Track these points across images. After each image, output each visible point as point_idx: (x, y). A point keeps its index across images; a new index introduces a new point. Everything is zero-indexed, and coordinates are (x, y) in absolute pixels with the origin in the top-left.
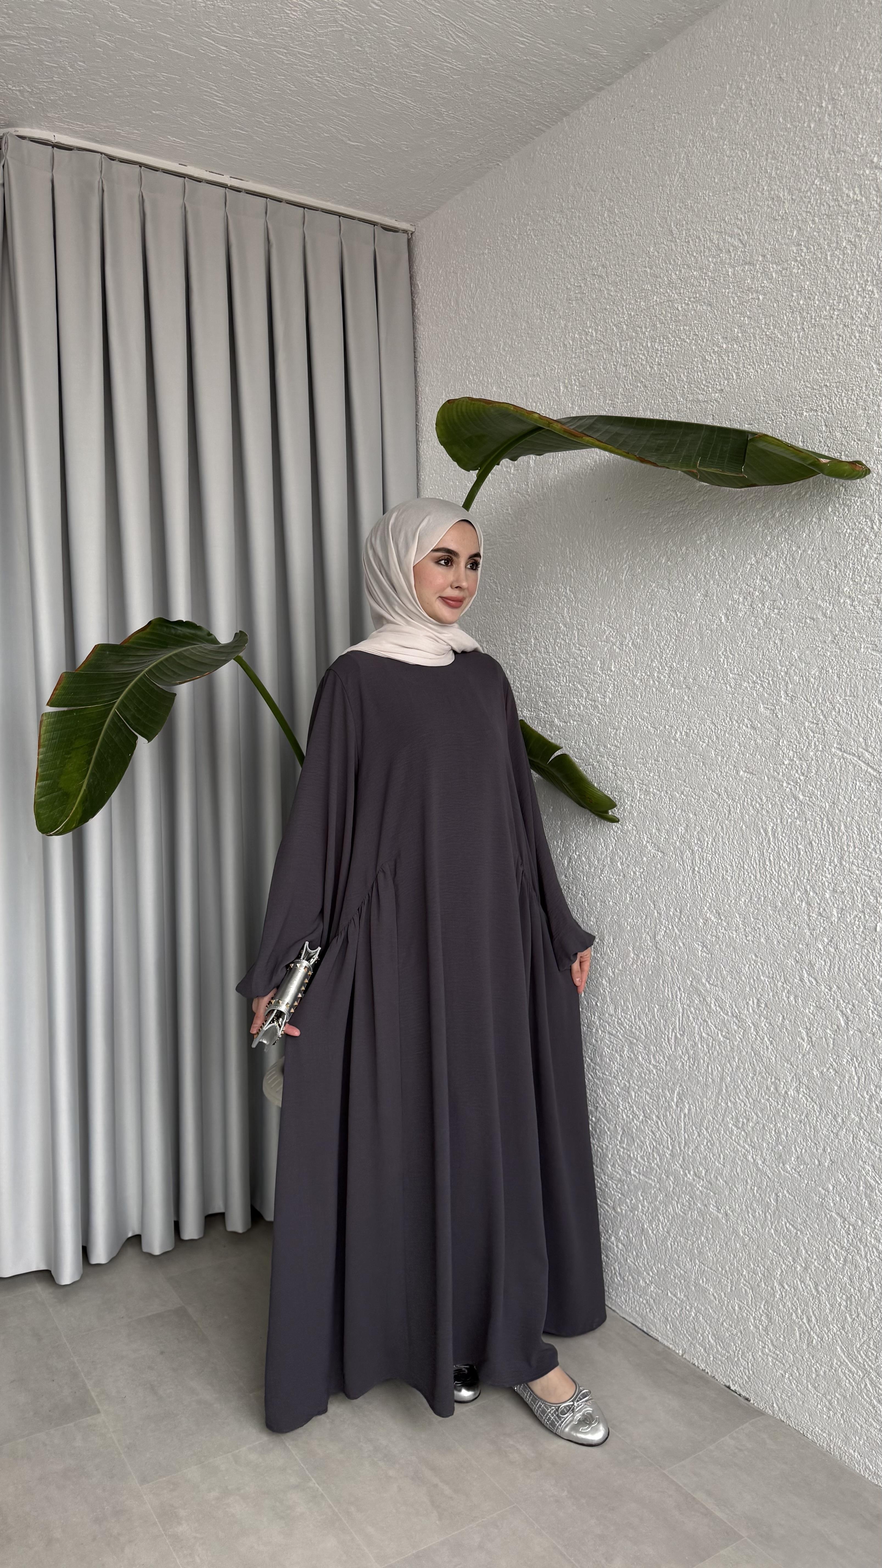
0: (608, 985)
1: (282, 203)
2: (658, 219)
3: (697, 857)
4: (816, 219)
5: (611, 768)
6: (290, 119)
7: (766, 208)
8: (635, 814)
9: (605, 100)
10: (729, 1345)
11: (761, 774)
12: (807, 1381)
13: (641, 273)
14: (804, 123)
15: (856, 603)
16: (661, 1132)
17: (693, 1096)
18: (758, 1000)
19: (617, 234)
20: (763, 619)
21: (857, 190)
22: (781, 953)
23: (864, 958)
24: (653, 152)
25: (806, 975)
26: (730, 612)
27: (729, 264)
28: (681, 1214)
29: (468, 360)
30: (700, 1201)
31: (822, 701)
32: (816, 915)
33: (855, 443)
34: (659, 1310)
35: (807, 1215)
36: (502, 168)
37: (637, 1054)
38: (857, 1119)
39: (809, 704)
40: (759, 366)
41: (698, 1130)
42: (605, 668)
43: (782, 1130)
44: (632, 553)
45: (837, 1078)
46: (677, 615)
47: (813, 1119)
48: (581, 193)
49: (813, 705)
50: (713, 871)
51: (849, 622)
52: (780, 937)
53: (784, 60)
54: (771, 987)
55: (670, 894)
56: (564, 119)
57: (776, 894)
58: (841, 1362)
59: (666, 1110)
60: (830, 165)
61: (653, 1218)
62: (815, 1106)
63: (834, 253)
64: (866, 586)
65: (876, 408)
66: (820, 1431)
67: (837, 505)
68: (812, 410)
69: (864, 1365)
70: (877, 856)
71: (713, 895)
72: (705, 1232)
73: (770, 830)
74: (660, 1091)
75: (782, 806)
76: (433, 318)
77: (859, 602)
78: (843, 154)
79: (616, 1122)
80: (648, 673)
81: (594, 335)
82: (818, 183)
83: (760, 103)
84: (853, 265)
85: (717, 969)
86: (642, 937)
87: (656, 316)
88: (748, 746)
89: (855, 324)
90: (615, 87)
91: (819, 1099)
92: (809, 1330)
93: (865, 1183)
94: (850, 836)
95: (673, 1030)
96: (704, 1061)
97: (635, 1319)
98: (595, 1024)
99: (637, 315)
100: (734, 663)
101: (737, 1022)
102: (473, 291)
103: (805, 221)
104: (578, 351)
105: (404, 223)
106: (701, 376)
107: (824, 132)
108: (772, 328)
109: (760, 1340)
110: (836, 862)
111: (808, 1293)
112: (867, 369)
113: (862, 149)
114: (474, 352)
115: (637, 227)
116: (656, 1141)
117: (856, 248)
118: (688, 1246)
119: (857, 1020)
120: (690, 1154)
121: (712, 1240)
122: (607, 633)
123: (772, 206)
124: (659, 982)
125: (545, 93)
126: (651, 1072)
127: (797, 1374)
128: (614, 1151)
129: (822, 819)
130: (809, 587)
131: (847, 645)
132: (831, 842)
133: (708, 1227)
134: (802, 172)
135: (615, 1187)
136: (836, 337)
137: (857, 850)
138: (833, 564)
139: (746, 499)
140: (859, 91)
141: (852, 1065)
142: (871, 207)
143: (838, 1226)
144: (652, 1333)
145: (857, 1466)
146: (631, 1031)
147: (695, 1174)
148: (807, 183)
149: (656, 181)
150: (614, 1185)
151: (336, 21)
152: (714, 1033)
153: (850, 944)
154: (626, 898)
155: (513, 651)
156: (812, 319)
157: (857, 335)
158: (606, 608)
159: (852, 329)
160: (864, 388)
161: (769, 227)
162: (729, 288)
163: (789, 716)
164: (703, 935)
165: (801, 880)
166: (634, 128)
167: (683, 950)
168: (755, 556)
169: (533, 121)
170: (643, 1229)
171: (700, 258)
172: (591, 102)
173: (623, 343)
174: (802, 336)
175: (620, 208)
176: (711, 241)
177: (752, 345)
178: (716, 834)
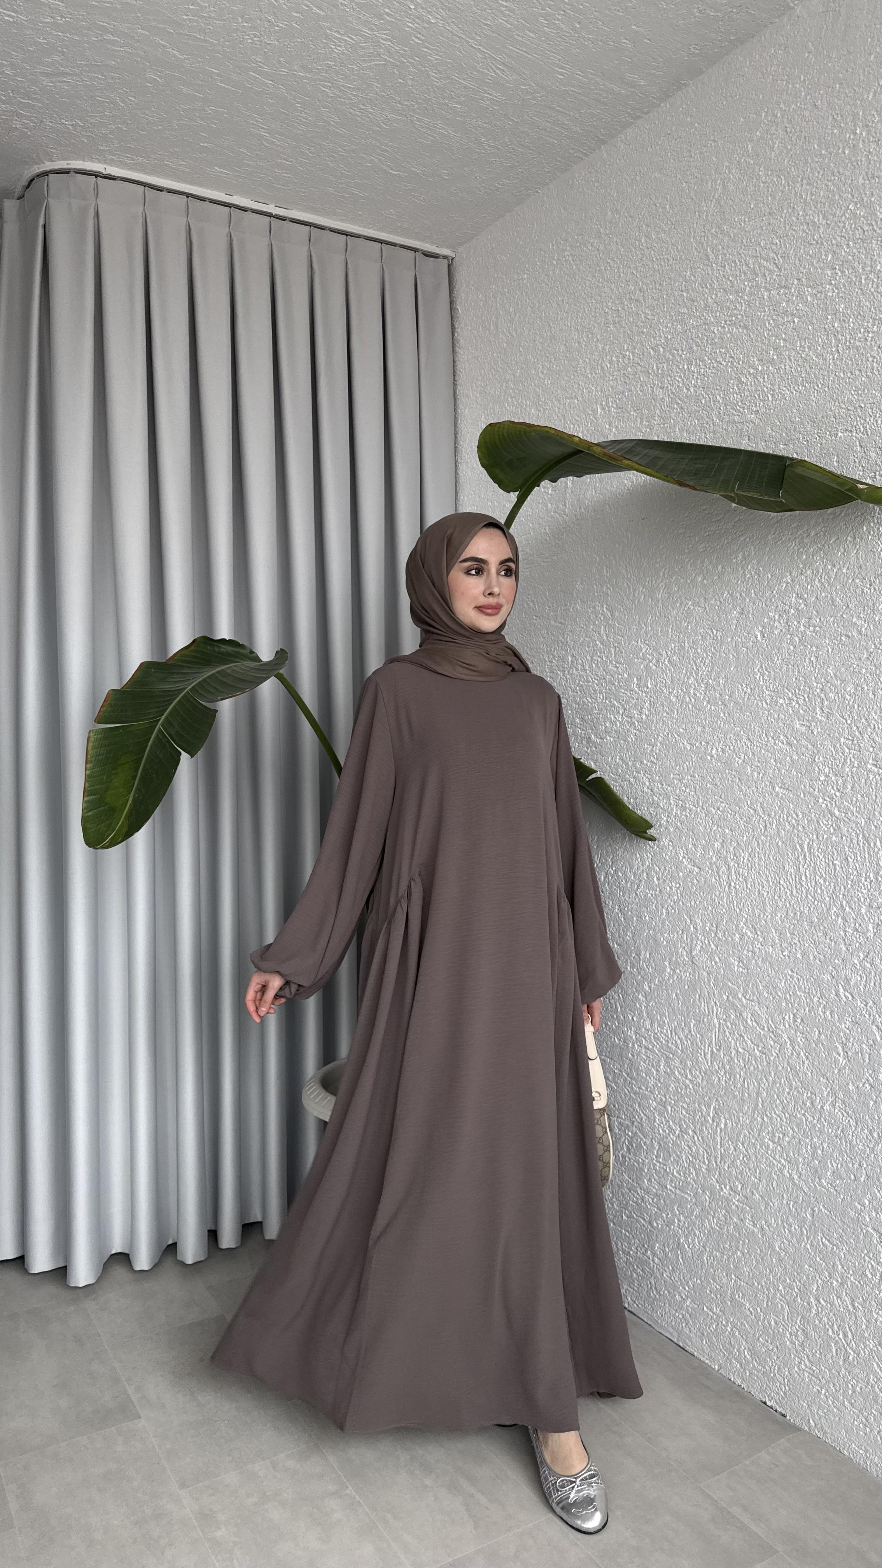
0: (644, 999)
1: (324, 231)
2: (694, 244)
3: (733, 872)
4: (851, 243)
5: (647, 784)
6: (334, 149)
7: (801, 233)
8: (672, 830)
9: (642, 127)
10: (766, 1361)
11: (797, 790)
12: (843, 1397)
13: (678, 297)
14: (839, 149)
16: (697, 1147)
17: (729, 1111)
18: (794, 1015)
19: (654, 259)
20: (798, 637)
22: (817, 969)
24: (690, 179)
25: (842, 990)
26: (765, 630)
27: (765, 287)
28: (717, 1228)
29: (507, 383)
30: (736, 1216)
31: (858, 717)
32: (852, 930)
34: (695, 1325)
35: (843, 1231)
36: (541, 195)
37: (674, 1068)
39: (844, 721)
40: (794, 387)
41: (734, 1145)
42: (642, 685)
43: (818, 1144)
44: (669, 571)
46: (713, 633)
47: (849, 1134)
48: (619, 218)
49: (849, 722)
50: (749, 886)
52: (816, 953)
53: (819, 87)
54: (807, 1001)
55: (706, 909)
56: (602, 146)
57: (812, 909)
59: (702, 1125)
60: (864, 190)
61: (689, 1232)
62: (851, 1120)
63: (868, 277)
66: (856, 1448)
67: (872, 525)
68: (846, 430)
71: (749, 910)
72: (741, 1246)
73: (806, 846)
74: (697, 1105)
75: (818, 821)
76: (472, 341)
79: (653, 1136)
80: (685, 690)
81: (631, 358)
82: (853, 208)
83: (795, 130)
85: (753, 984)
86: (678, 952)
87: (692, 339)
88: (783, 763)
90: (652, 115)
91: (855, 1114)
92: (846, 1346)
95: (709, 1045)
96: (740, 1076)
97: (671, 1334)
98: (631, 1038)
99: (674, 338)
100: (769, 680)
101: (773, 1036)
102: (512, 316)
103: (839, 245)
104: (615, 373)
105: (444, 249)
106: (737, 398)
107: (859, 158)
108: (807, 350)
109: (796, 1356)
110: (872, 878)
111: (844, 1309)
114: (514, 375)
115: (674, 252)
116: (692, 1156)
118: (724, 1261)
120: (726, 1168)
121: (748, 1255)
122: (644, 651)
123: (807, 231)
124: (695, 997)
125: (583, 122)
126: (688, 1087)
127: (834, 1390)
128: (650, 1166)
129: (858, 835)
130: (844, 605)
132: (867, 857)
133: (744, 1242)
134: (837, 197)
135: (651, 1202)
136: (871, 359)
138: (868, 582)
139: (781, 519)
143: (875, 1241)
144: (688, 1347)
146: (668, 1045)
147: (731, 1189)
148: (841, 208)
150: (650, 1199)
151: (379, 55)
152: (751, 1047)
154: (662, 913)
155: (551, 668)
156: (846, 341)
158: (643, 626)
161: (804, 251)
162: (765, 311)
163: (825, 732)
164: (739, 951)
165: (836, 896)
166: (671, 155)
167: (719, 964)
168: (791, 575)
169: (572, 149)
170: (679, 1244)
171: (735, 283)
172: (629, 130)
173: (660, 365)
174: (837, 359)
175: (658, 233)
176: (747, 265)
177: (787, 367)
178: (752, 849)
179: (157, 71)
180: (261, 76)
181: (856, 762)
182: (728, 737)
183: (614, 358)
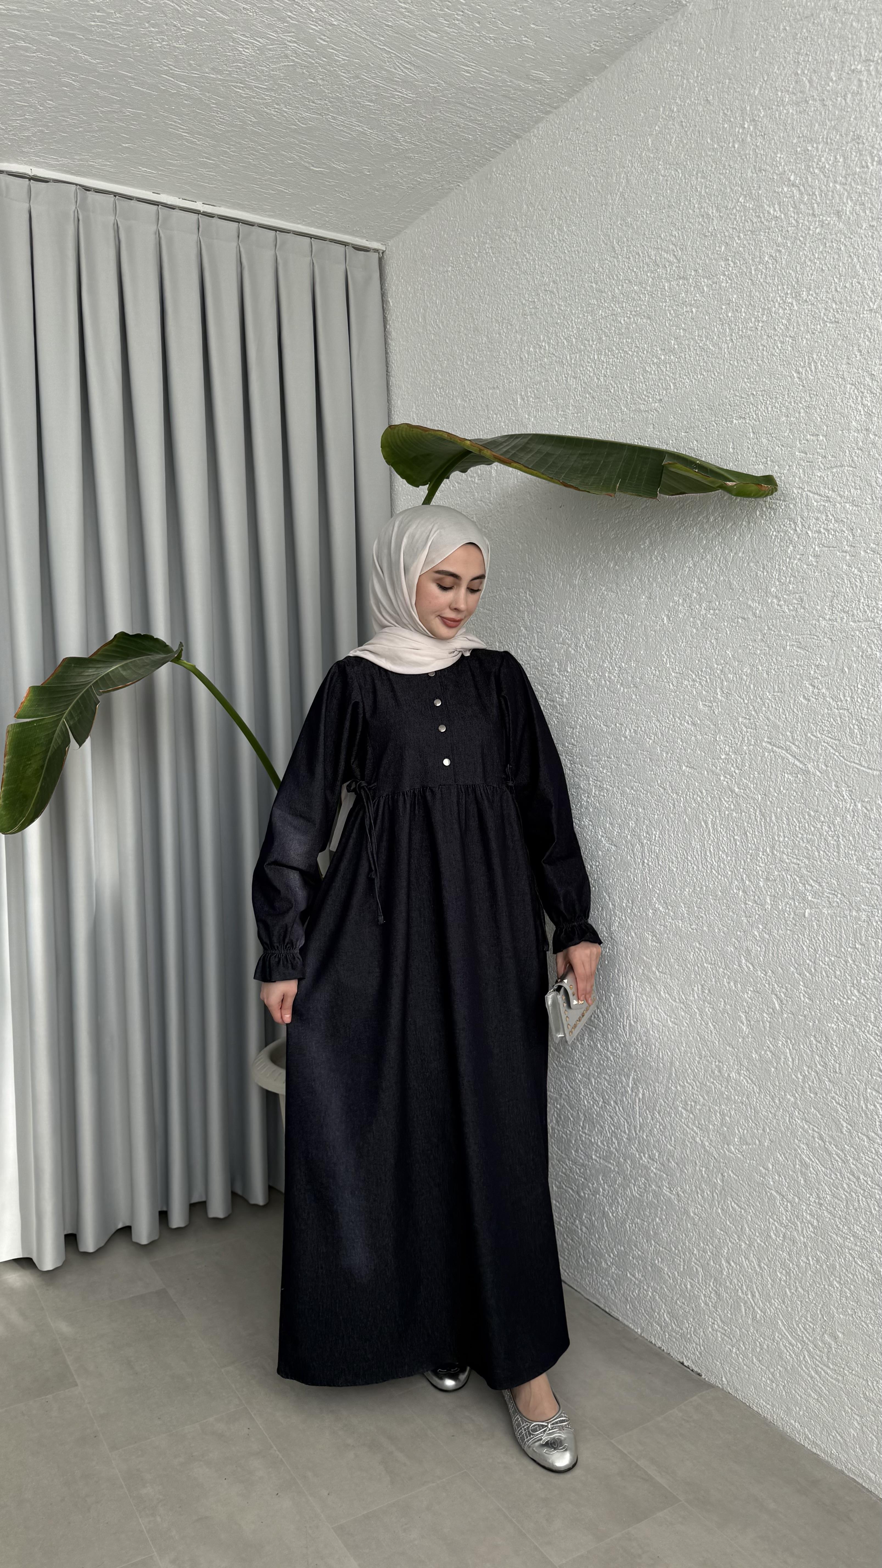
1: (254, 227)
2: (602, 236)
4: (741, 235)
6: (254, 148)
7: (697, 225)
8: (590, 810)
9: (553, 122)
10: (683, 1323)
11: (701, 769)
12: (752, 1355)
13: (588, 288)
14: (729, 143)
15: (782, 602)
16: (618, 1117)
18: (702, 986)
19: (566, 251)
20: (700, 620)
21: (777, 207)
22: (721, 941)
23: (795, 944)
24: (597, 172)
25: (744, 961)
26: (671, 614)
27: (666, 278)
28: (638, 1196)
30: (654, 1183)
31: (754, 697)
32: (752, 902)
33: (779, 449)
34: (620, 1290)
35: (750, 1194)
36: (463, 189)
37: (596, 1041)
38: (792, 1099)
39: (742, 701)
40: (693, 376)
41: (652, 1114)
42: (562, 669)
43: (726, 1111)
44: (584, 558)
45: (774, 1059)
46: (624, 617)
47: (753, 1100)
48: (534, 212)
49: (746, 701)
50: (660, 863)
51: (777, 621)
52: (720, 926)
53: (711, 83)
54: (713, 973)
55: (622, 886)
56: (517, 142)
57: (716, 883)
58: (782, 1335)
59: (623, 1095)
60: (752, 184)
61: (612, 1200)
62: (755, 1087)
63: (757, 268)
64: (791, 586)
65: (797, 415)
66: (764, 1403)
67: (764, 509)
68: (740, 417)
69: (803, 1338)
70: (804, 845)
71: (660, 885)
72: (659, 1213)
73: (710, 823)
74: (617, 1077)
75: (720, 799)
76: (403, 333)
77: (785, 602)
78: (764, 173)
79: (579, 1108)
80: (600, 674)
81: (547, 348)
82: (742, 201)
83: (690, 125)
84: (774, 279)
85: (665, 957)
87: (602, 330)
88: (689, 742)
89: (777, 335)
90: (561, 110)
91: (759, 1081)
92: (754, 1305)
93: (800, 1161)
94: (780, 826)
95: (627, 1018)
96: (655, 1046)
97: (598, 1300)
99: (585, 328)
100: (675, 662)
101: (684, 1008)
102: (439, 307)
103: (731, 237)
104: (533, 364)
105: (375, 243)
106: (642, 387)
107: (747, 152)
108: (704, 339)
110: (769, 852)
111: (752, 1269)
112: (789, 378)
113: (780, 167)
114: (441, 366)
115: (584, 244)
116: (614, 1126)
117: (777, 263)
118: (645, 1227)
119: (790, 1003)
120: (645, 1137)
121: (666, 1221)
123: (703, 223)
124: (614, 972)
125: (496, 117)
126: (609, 1059)
127: (744, 1348)
128: (577, 1137)
129: (756, 811)
130: (740, 589)
131: (775, 644)
132: (764, 832)
133: (662, 1209)
134: (729, 190)
135: (578, 1172)
136: (761, 348)
137: (786, 839)
138: (761, 565)
139: (683, 505)
140: (777, 112)
141: (787, 1047)
142: (789, 224)
143: (778, 1204)
144: (613, 1313)
145: (797, 1436)
147: (650, 1157)
148: (732, 201)
149: (599, 200)
150: (577, 1170)
151: (286, 56)
152: (664, 1019)
153: (782, 930)
156: (739, 330)
157: (779, 345)
158: (562, 611)
159: (775, 340)
160: (786, 396)
161: (700, 242)
162: (666, 302)
163: (725, 712)
164: (652, 925)
165: (737, 870)
166: (580, 149)
167: (636, 939)
168: (692, 560)
169: (488, 144)
170: (604, 1212)
171: (639, 274)
172: (541, 125)
173: (572, 356)
174: (731, 347)
175: (568, 226)
176: (649, 257)
177: (687, 356)
178: (663, 827)
179: (72, 75)
180: (173, 78)
181: (753, 740)
182: (640, 719)
183: (531, 349)
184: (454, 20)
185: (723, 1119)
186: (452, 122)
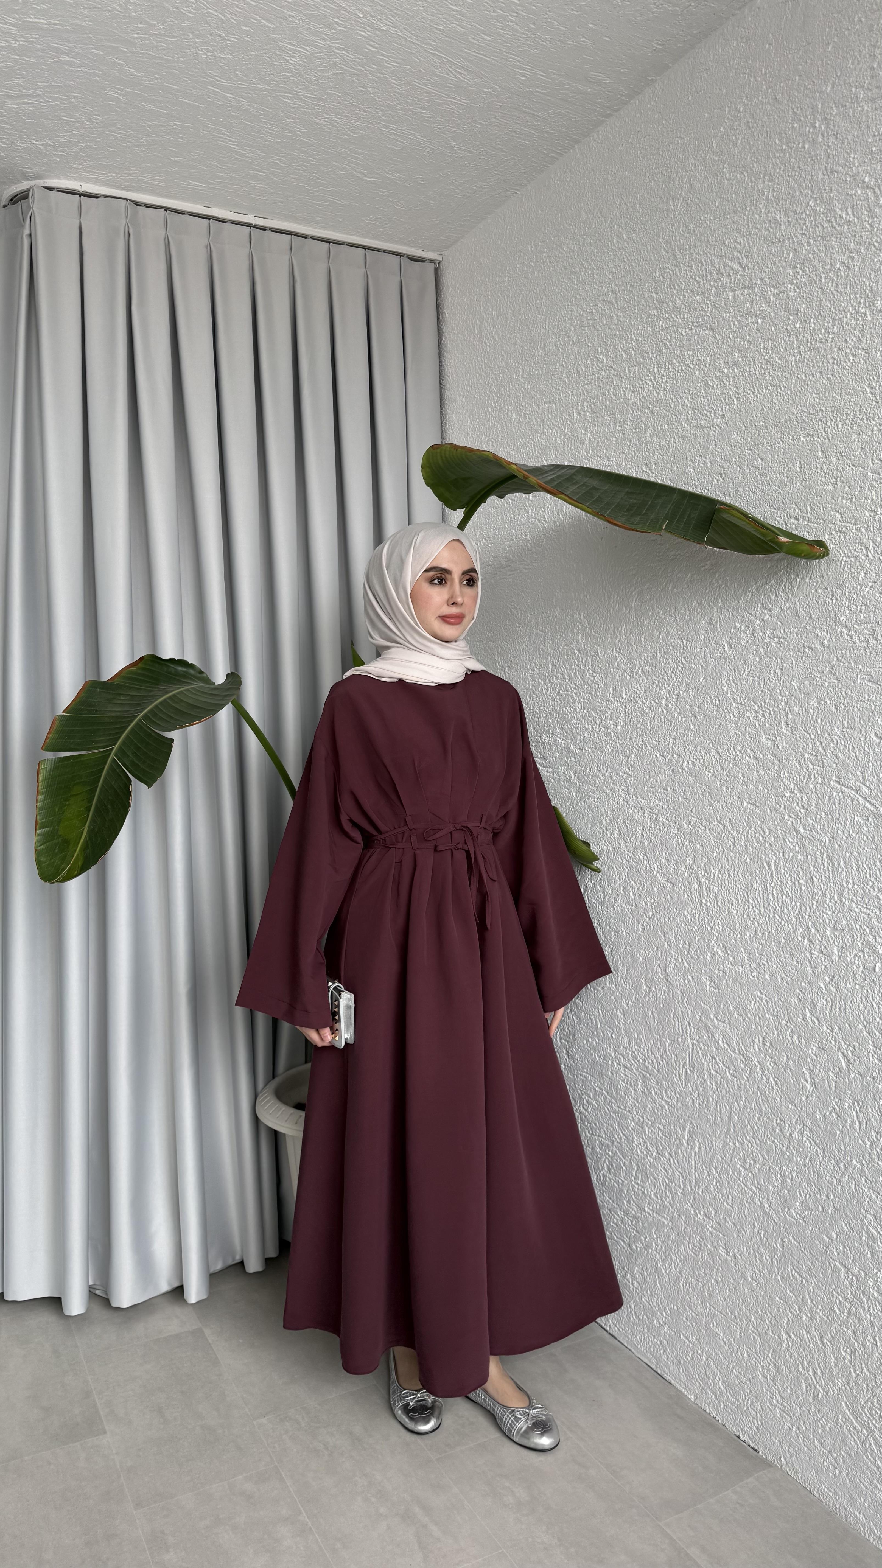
0: (622, 1016)
1: (306, 239)
2: (663, 244)
3: (704, 889)
4: (811, 240)
7: (763, 231)
8: (646, 845)
9: (613, 126)
10: (739, 1394)
11: (764, 806)
12: (813, 1436)
13: (648, 299)
14: (799, 144)
15: (853, 632)
16: (673, 1170)
17: (703, 1135)
18: (763, 1038)
19: (625, 260)
20: (764, 648)
21: (850, 211)
22: (784, 991)
23: (864, 999)
24: (658, 176)
25: (808, 1015)
26: (732, 641)
27: (730, 287)
28: (693, 1254)
29: (490, 387)
30: (710, 1243)
31: (821, 732)
32: (818, 952)
33: (850, 468)
34: (672, 1352)
35: (812, 1263)
36: (520, 196)
37: (650, 1088)
38: (859, 1166)
39: (808, 736)
40: (758, 390)
41: (708, 1170)
42: (617, 695)
43: (787, 1173)
44: (641, 580)
45: (839, 1122)
46: (683, 643)
47: (817, 1164)
48: (592, 219)
49: (813, 737)
50: (719, 904)
51: (846, 652)
52: (783, 975)
53: (779, 80)
54: (775, 1025)
55: (679, 926)
56: (576, 146)
57: (779, 929)
58: (846, 1419)
59: (677, 1148)
60: (823, 186)
61: (666, 1257)
62: (818, 1150)
63: (828, 275)
64: (862, 615)
65: (870, 433)
66: (826, 1490)
67: (834, 532)
68: (808, 435)
69: (868, 1422)
70: (875, 894)
71: (719, 928)
72: (715, 1274)
73: (772, 864)
74: (672, 1127)
75: (784, 839)
76: (458, 346)
77: (855, 632)
78: (836, 174)
80: (657, 701)
81: (605, 361)
82: (813, 205)
83: (757, 125)
84: (847, 287)
85: (724, 1005)
86: (653, 969)
87: (662, 342)
88: (751, 778)
89: (849, 347)
90: (622, 113)
91: (823, 1144)
92: (815, 1382)
93: (867, 1233)
94: (849, 872)
95: (683, 1066)
96: (713, 1099)
97: (650, 1360)
98: (611, 1056)
99: (645, 341)
100: (737, 692)
101: (743, 1059)
103: (800, 243)
104: (590, 377)
105: (431, 253)
106: (704, 401)
107: (818, 152)
108: (770, 352)
109: (767, 1390)
110: (836, 899)
111: (813, 1344)
112: (861, 393)
113: (854, 168)
114: (496, 379)
115: (644, 253)
116: (668, 1179)
117: (849, 270)
118: (699, 1288)
120: (701, 1193)
121: (721, 1283)
122: (619, 660)
124: (670, 1016)
125: (554, 122)
126: (664, 1108)
127: (804, 1428)
128: (629, 1187)
129: (823, 854)
131: (844, 676)
132: (831, 877)
133: (718, 1270)
134: (797, 194)
135: (630, 1224)
136: (831, 361)
137: (856, 886)
138: (830, 592)
140: (850, 110)
141: (854, 1110)
142: (863, 228)
143: (842, 1276)
144: (665, 1375)
145: (861, 1528)
146: (644, 1065)
147: (705, 1214)
148: (802, 205)
149: (661, 206)
150: (629, 1221)
152: (722, 1070)
153: (850, 984)
154: (638, 929)
155: (532, 676)
156: (808, 342)
157: (851, 358)
158: (618, 634)
159: (846, 353)
160: (858, 413)
161: (767, 250)
162: (730, 312)
163: (790, 747)
164: (710, 970)
165: (802, 916)
166: (641, 153)
167: (692, 983)
168: (756, 584)
169: (545, 149)
170: (656, 1268)
171: (702, 283)
172: (601, 129)
173: (631, 369)
174: (799, 360)
175: (628, 234)
176: (712, 265)
177: (752, 369)
178: (722, 866)
179: (116, 88)
180: (220, 90)
181: (820, 779)
183: (589, 362)
184: (508, 22)
185: (784, 1181)
186: (508, 128)
